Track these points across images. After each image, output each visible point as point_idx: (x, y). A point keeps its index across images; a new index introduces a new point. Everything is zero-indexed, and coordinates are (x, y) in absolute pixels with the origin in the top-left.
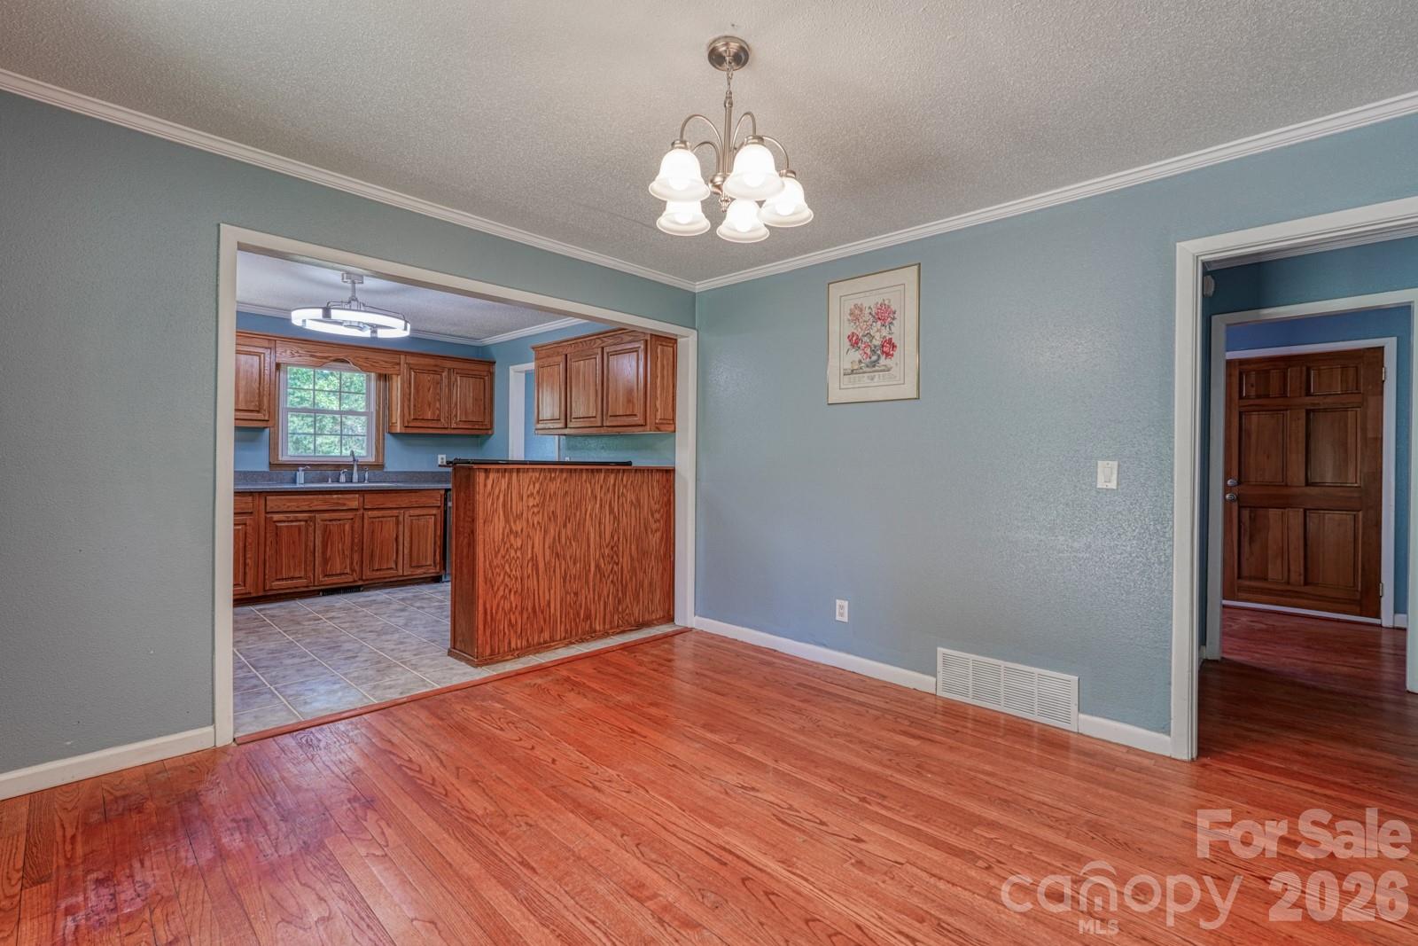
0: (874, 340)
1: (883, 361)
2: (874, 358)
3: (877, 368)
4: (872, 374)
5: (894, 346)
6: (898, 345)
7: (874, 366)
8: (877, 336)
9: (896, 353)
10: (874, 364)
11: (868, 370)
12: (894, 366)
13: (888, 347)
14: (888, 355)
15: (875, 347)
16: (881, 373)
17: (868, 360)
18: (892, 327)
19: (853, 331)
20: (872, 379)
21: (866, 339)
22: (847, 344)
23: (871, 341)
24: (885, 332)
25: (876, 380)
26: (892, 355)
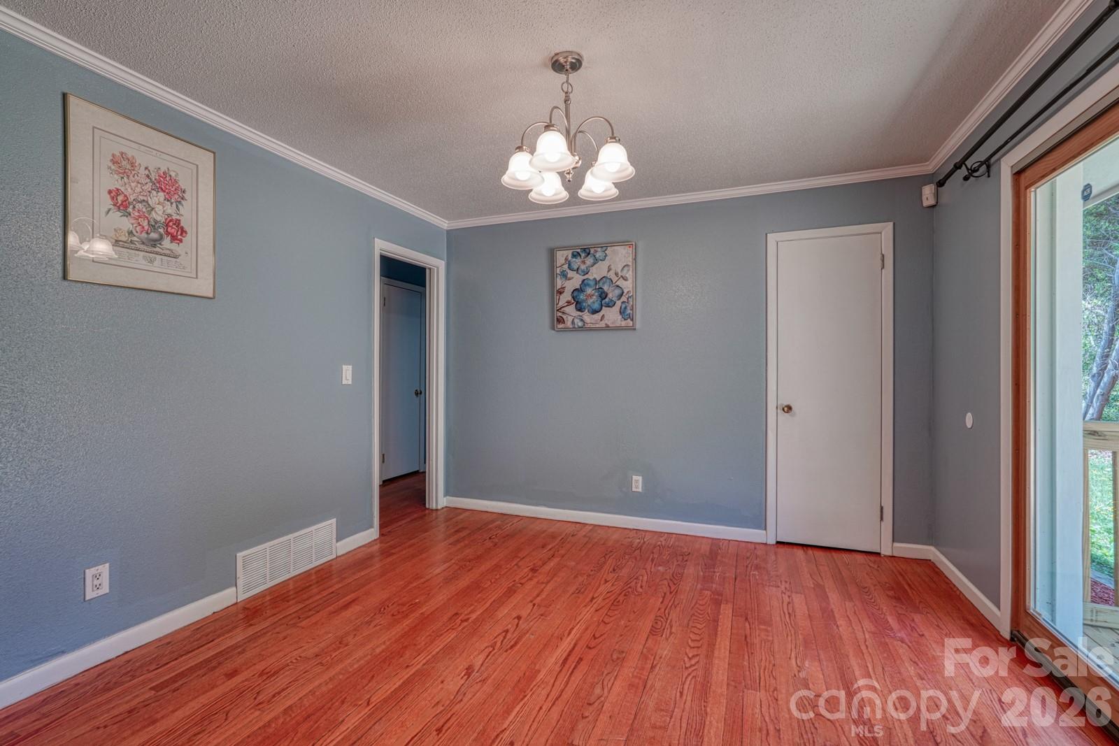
0: (153, 213)
1: (167, 242)
2: (154, 235)
3: (157, 249)
4: (151, 255)
5: (183, 232)
6: (189, 232)
7: (154, 246)
8: (159, 209)
9: (186, 239)
10: (155, 243)
11: (142, 247)
12: (183, 254)
13: (175, 230)
14: (174, 238)
15: (156, 222)
16: (166, 258)
17: (144, 235)
18: (180, 207)
19: (118, 187)
20: (151, 261)
21: (139, 206)
22: (108, 202)
23: (150, 212)
24: (170, 209)
25: (156, 263)
26: (181, 241)
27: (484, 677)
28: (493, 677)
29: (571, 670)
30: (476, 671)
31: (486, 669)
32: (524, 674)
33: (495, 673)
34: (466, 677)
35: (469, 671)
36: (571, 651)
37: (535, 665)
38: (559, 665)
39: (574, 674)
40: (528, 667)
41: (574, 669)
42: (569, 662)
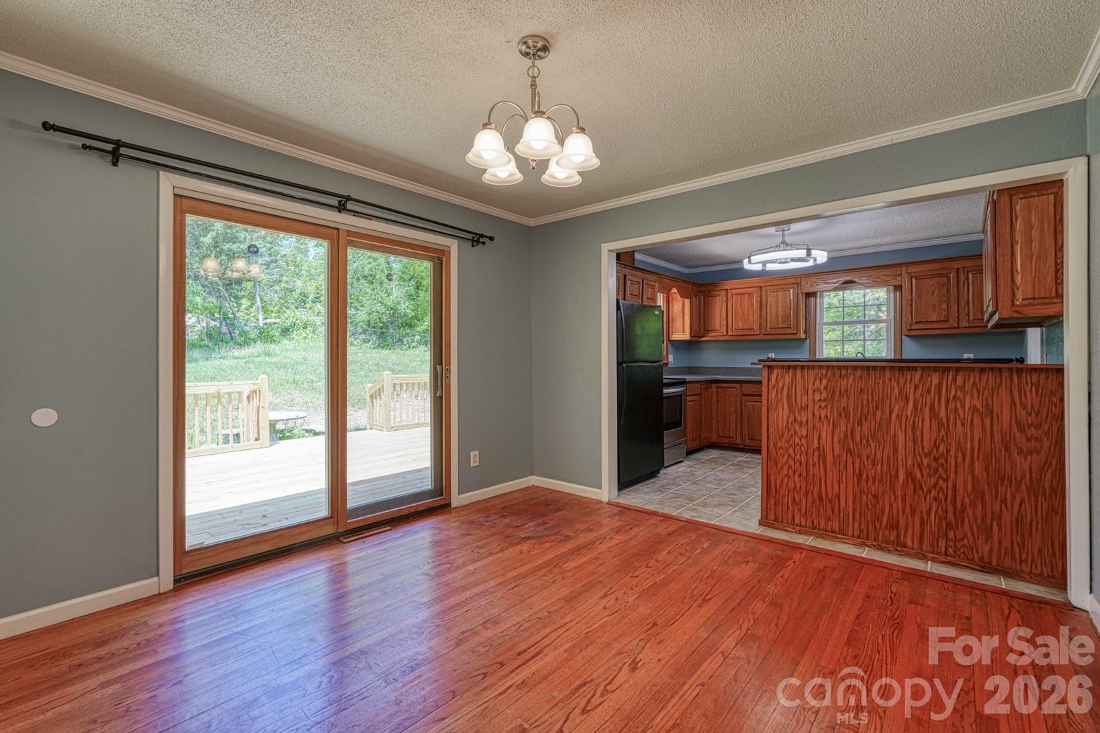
27: (620, 657)
28: (612, 654)
29: (536, 646)
30: (627, 664)
31: (616, 664)
32: (580, 651)
33: (608, 657)
34: (637, 660)
35: (634, 667)
36: (523, 664)
37: (566, 658)
38: (544, 653)
39: (537, 641)
40: (574, 657)
41: (532, 646)
42: (532, 654)
